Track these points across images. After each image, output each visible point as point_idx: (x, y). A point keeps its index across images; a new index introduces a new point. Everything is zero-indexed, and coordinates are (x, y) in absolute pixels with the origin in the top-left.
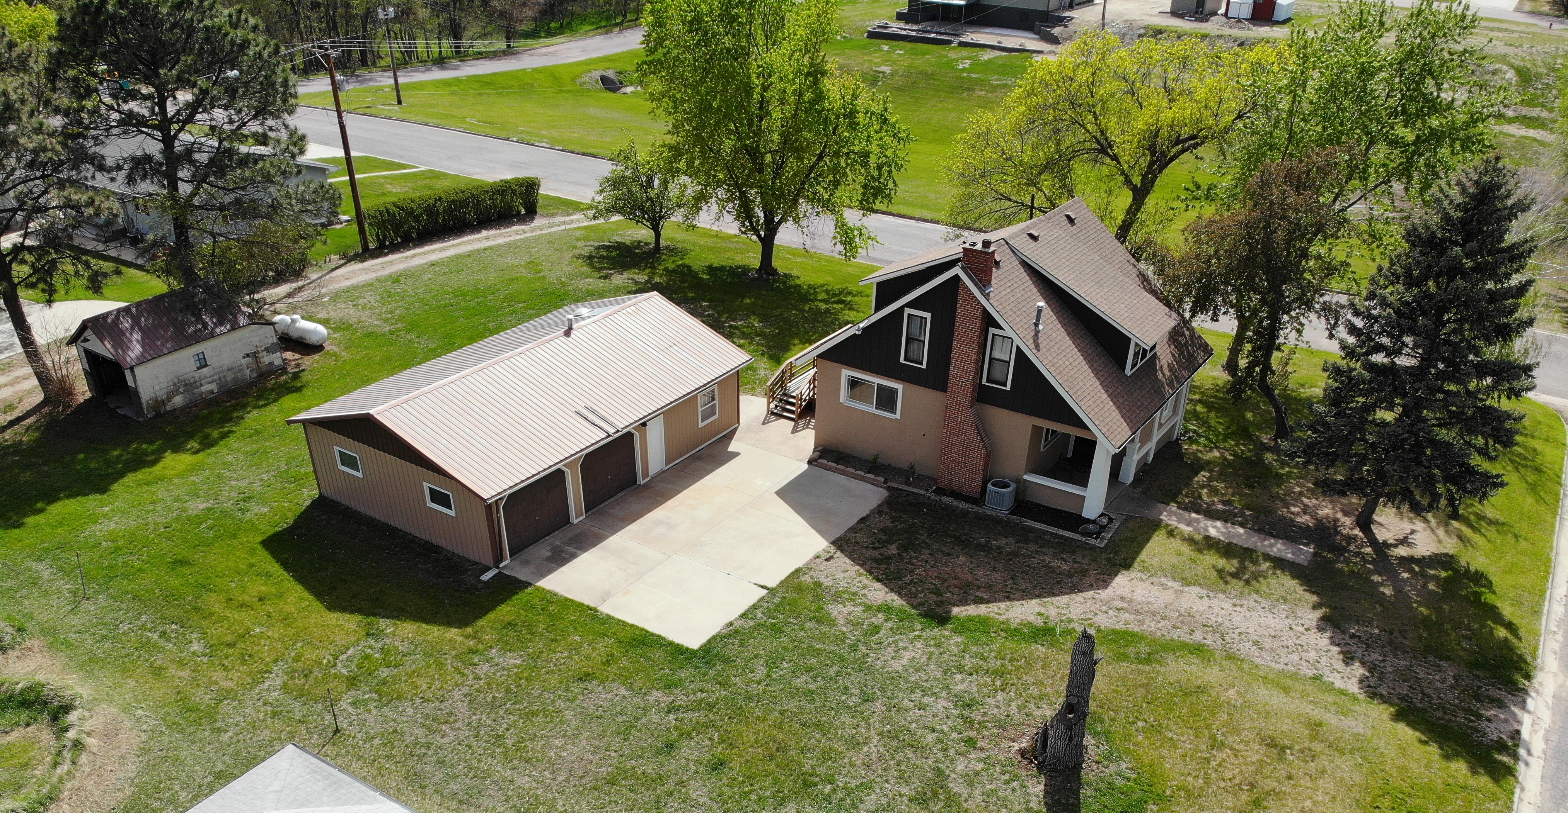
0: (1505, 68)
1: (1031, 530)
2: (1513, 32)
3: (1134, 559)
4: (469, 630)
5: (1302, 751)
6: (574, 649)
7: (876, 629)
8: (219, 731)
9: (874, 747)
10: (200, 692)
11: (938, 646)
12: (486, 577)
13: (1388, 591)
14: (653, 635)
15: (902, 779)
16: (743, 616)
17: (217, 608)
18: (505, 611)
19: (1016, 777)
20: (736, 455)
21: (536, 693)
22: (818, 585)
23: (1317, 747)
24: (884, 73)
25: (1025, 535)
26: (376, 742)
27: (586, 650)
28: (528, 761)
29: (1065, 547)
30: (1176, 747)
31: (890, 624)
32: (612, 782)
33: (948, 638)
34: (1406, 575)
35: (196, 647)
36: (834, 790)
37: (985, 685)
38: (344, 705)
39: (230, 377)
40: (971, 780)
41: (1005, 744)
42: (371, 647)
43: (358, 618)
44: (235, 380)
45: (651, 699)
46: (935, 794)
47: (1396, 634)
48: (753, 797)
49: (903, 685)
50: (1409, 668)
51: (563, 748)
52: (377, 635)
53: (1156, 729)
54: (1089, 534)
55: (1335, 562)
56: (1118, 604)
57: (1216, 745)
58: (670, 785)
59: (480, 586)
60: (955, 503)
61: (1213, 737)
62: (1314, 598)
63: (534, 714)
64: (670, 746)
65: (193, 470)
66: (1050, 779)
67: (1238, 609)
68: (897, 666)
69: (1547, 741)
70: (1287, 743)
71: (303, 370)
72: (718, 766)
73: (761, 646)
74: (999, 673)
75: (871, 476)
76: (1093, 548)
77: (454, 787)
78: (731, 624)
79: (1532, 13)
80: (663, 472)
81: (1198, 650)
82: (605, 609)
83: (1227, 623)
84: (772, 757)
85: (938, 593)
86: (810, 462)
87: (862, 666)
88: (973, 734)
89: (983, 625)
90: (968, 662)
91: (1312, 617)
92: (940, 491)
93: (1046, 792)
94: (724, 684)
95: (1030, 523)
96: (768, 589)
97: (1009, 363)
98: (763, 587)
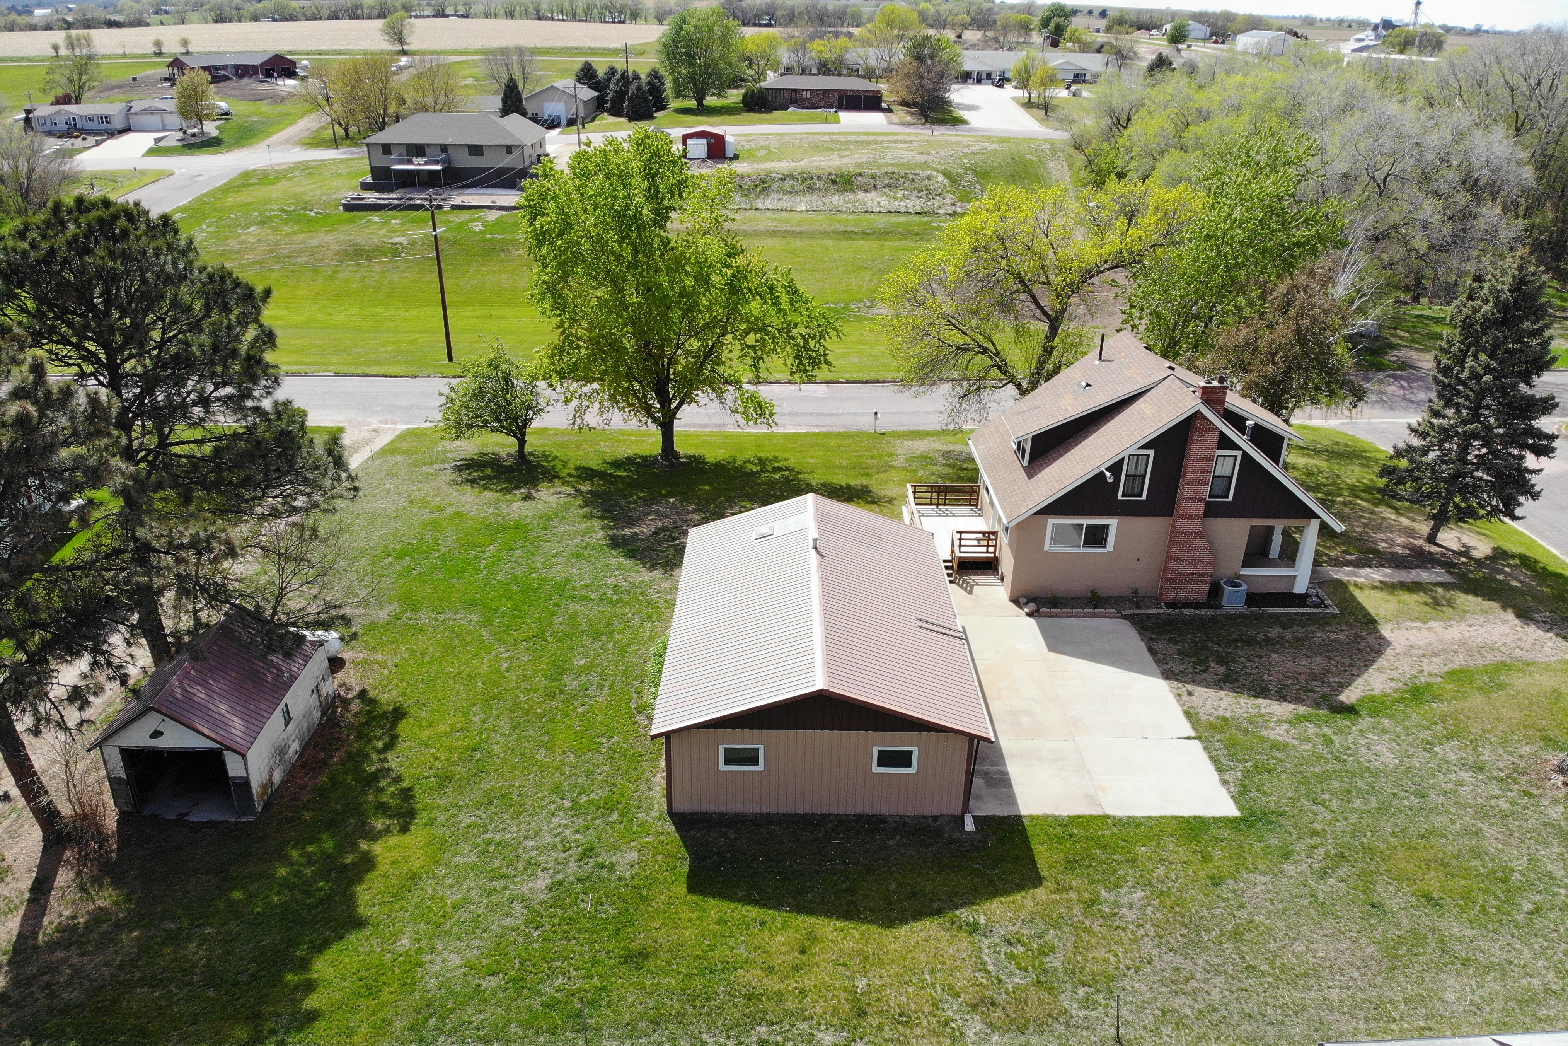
0: (934, 173)
2: (911, 142)
3: (1369, 615)
7: (1327, 738)
11: (1385, 732)
12: (969, 826)
16: (1220, 770)
18: (1044, 852)
22: (1223, 719)
24: (401, 244)
33: (1379, 723)
41: (1546, 784)
42: (995, 945)
52: (979, 929)
55: (1466, 574)
60: (1197, 612)
62: (1495, 604)
64: (1374, 905)
68: (1391, 761)
72: (1431, 901)
75: (1100, 610)
76: (1334, 615)
78: (1225, 781)
79: (902, 124)
82: (1114, 812)
85: (1310, 690)
86: (1030, 614)
88: (1518, 787)
90: (1424, 735)
94: (1317, 835)
95: (1271, 610)
96: (1195, 738)
97: (1231, 478)
98: (1188, 738)
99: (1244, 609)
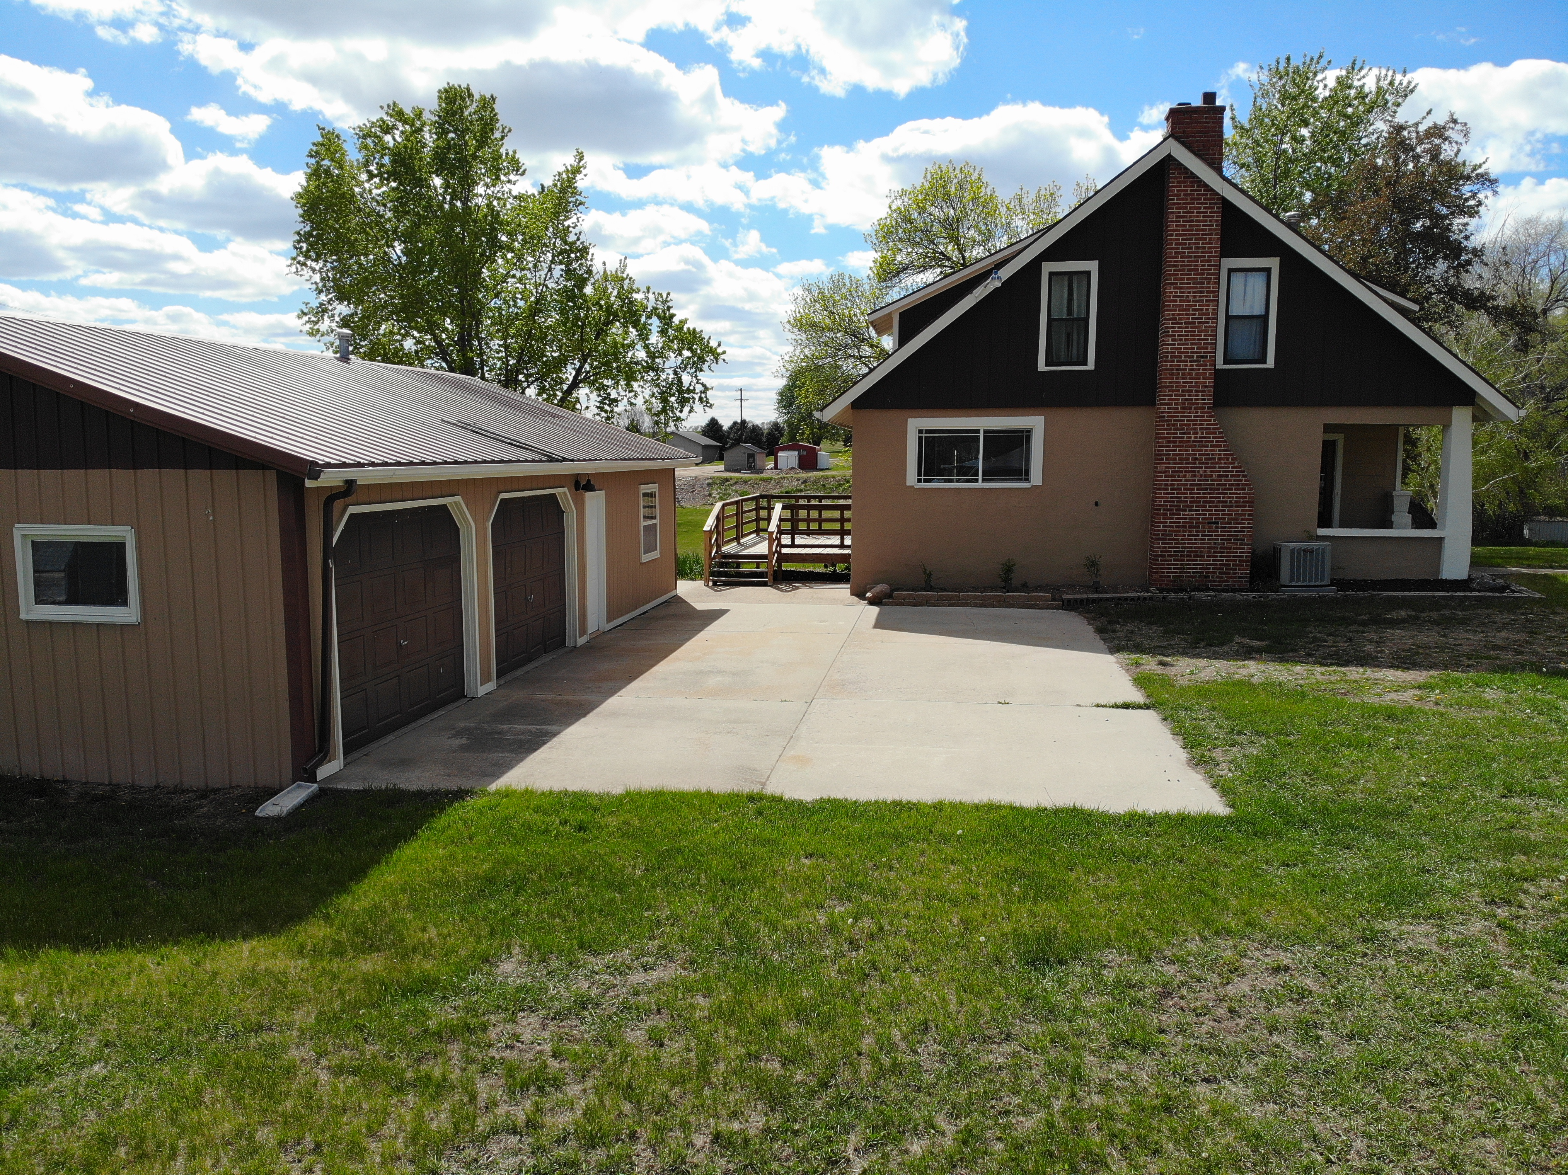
60: (1225, 596)
80: (605, 632)
86: (876, 602)
96: (1147, 707)
97: (1265, 318)
98: (1126, 706)
99: (1331, 592)
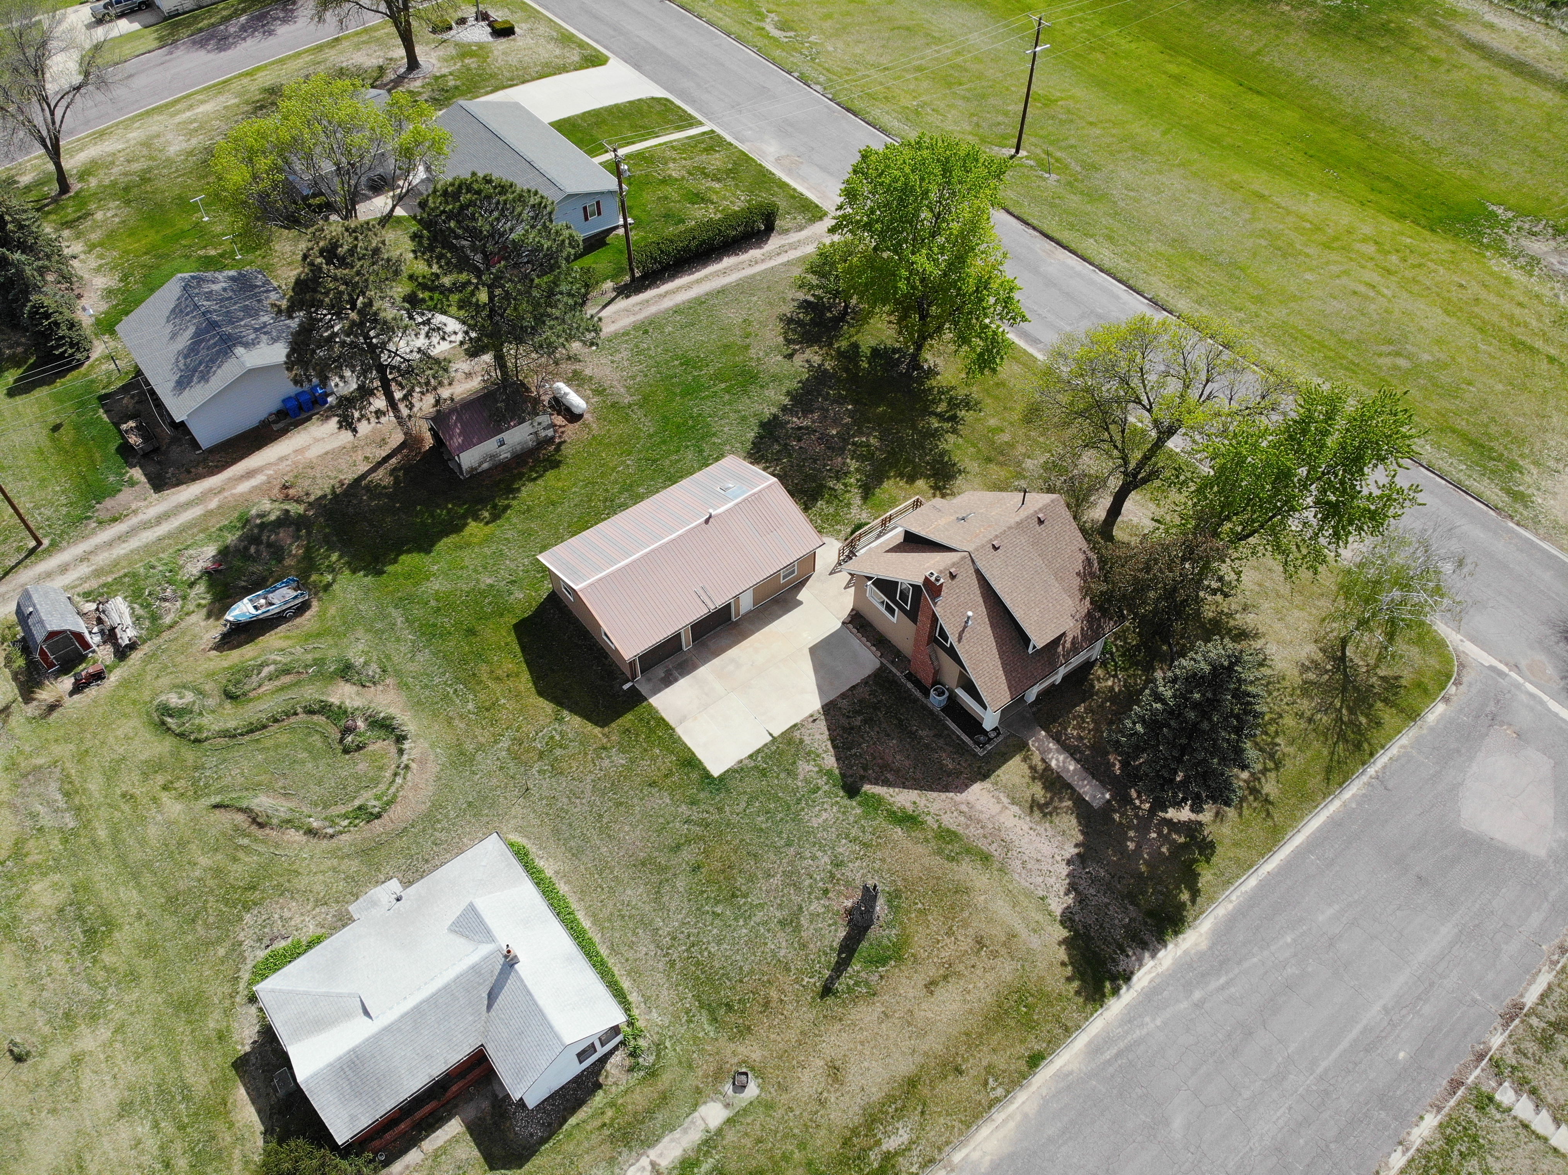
1: (947, 728)
3: (994, 771)
4: (606, 729)
5: (991, 951)
6: (653, 759)
7: (818, 789)
8: (474, 773)
9: (776, 881)
10: (469, 741)
11: (844, 813)
12: (626, 687)
13: (1131, 846)
14: (697, 759)
15: (780, 907)
16: (751, 756)
17: (485, 677)
18: (628, 718)
19: (835, 923)
20: (800, 603)
21: (626, 789)
22: (801, 741)
23: (1003, 951)
25: (942, 732)
26: (544, 802)
27: (659, 762)
28: (609, 836)
29: (961, 749)
30: (928, 927)
31: (826, 788)
32: (643, 864)
33: (853, 808)
34: (1154, 835)
35: (470, 706)
36: (745, 904)
37: (853, 852)
38: (534, 771)
39: (519, 448)
40: (814, 917)
41: (842, 899)
42: (555, 730)
43: (552, 705)
44: (522, 449)
45: (680, 810)
46: (792, 921)
47: (1116, 878)
48: (705, 896)
49: (812, 839)
50: (1107, 905)
51: (627, 833)
52: (560, 720)
53: (923, 912)
54: (977, 743)
55: (1115, 811)
56: (964, 808)
57: (950, 933)
58: (669, 875)
59: (621, 693)
60: (913, 689)
61: (950, 928)
62: (1081, 838)
63: (621, 804)
64: (678, 847)
65: (488, 539)
66: (852, 929)
67: (1031, 832)
68: (815, 823)
69: (1150, 982)
70: (988, 943)
71: (565, 442)
72: (696, 869)
73: (752, 785)
74: (866, 845)
75: (874, 648)
76: (975, 755)
77: (572, 844)
78: (741, 761)
80: (751, 611)
81: (985, 858)
82: (680, 731)
83: (1017, 843)
84: (723, 871)
85: (865, 769)
86: (843, 623)
87: (796, 819)
88: (829, 886)
89: (879, 801)
90: (854, 832)
91: (1071, 851)
92: (910, 677)
93: (845, 937)
94: (720, 810)
95: (948, 722)
96: (773, 737)
98: (770, 734)
99: (937, 710)
